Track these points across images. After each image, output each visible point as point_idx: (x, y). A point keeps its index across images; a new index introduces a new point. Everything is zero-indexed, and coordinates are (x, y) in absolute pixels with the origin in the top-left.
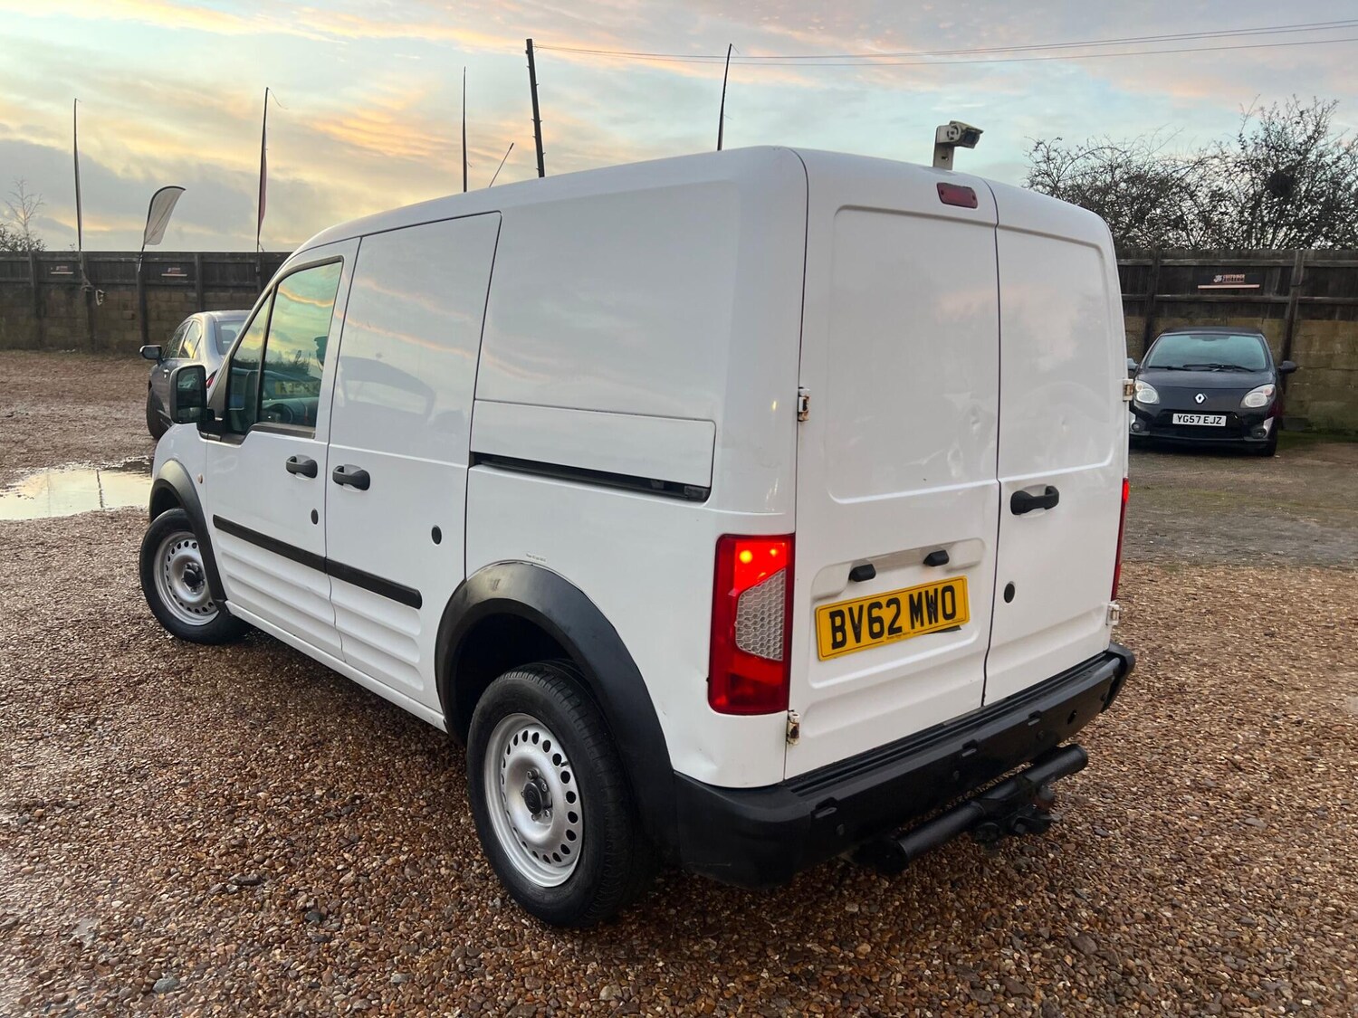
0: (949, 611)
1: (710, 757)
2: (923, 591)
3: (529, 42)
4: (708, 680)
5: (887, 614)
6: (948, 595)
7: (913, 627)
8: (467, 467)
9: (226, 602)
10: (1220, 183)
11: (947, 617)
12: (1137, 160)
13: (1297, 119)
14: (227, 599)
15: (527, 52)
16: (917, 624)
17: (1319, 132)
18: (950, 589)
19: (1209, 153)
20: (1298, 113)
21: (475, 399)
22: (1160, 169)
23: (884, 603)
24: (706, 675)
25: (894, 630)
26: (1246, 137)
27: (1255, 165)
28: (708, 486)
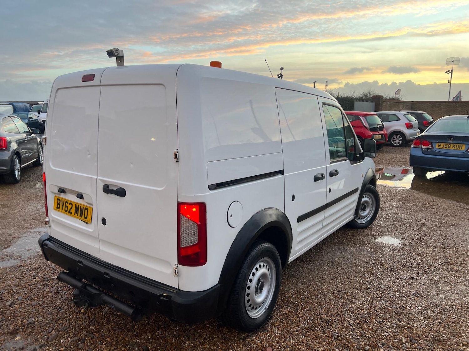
0: (86, 216)
2: (80, 205)
5: (70, 207)
6: (86, 210)
7: (75, 215)
11: (85, 218)
16: (76, 214)
18: (86, 209)
23: (69, 202)
25: (70, 213)
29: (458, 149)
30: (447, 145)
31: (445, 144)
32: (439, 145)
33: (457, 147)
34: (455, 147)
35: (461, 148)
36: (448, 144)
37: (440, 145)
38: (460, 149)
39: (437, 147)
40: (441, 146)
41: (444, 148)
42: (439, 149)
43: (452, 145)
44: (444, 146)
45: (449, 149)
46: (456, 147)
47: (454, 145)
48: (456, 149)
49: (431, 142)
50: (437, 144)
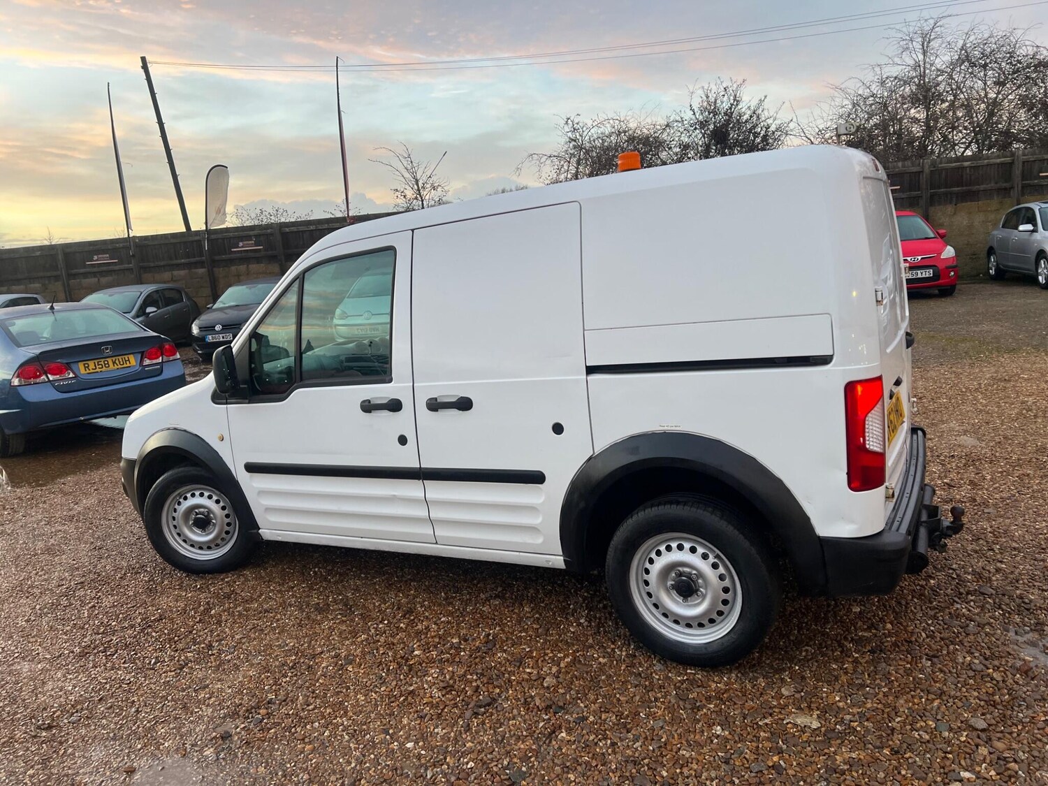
1: (852, 522)
3: (143, 59)
4: (847, 474)
5: (893, 418)
8: (585, 377)
9: (260, 531)
10: (685, 139)
12: (633, 125)
13: (723, 93)
14: (259, 529)
15: (143, 68)
17: (737, 101)
19: (672, 119)
20: (723, 89)
21: (584, 330)
22: (645, 131)
23: (891, 412)
24: (846, 471)
25: (895, 427)
26: (696, 107)
27: (703, 124)
28: (831, 354)
29: (125, 365)
30: (102, 363)
31: (96, 361)
32: (85, 367)
33: (122, 363)
34: (117, 362)
35: (128, 362)
36: (103, 360)
37: (86, 365)
38: (128, 365)
39: (83, 371)
40: (90, 368)
41: (98, 370)
42: (88, 373)
43: (110, 360)
44: (95, 366)
45: (108, 369)
46: (120, 362)
47: (114, 359)
48: (120, 366)
49: (67, 363)
50: (81, 365)
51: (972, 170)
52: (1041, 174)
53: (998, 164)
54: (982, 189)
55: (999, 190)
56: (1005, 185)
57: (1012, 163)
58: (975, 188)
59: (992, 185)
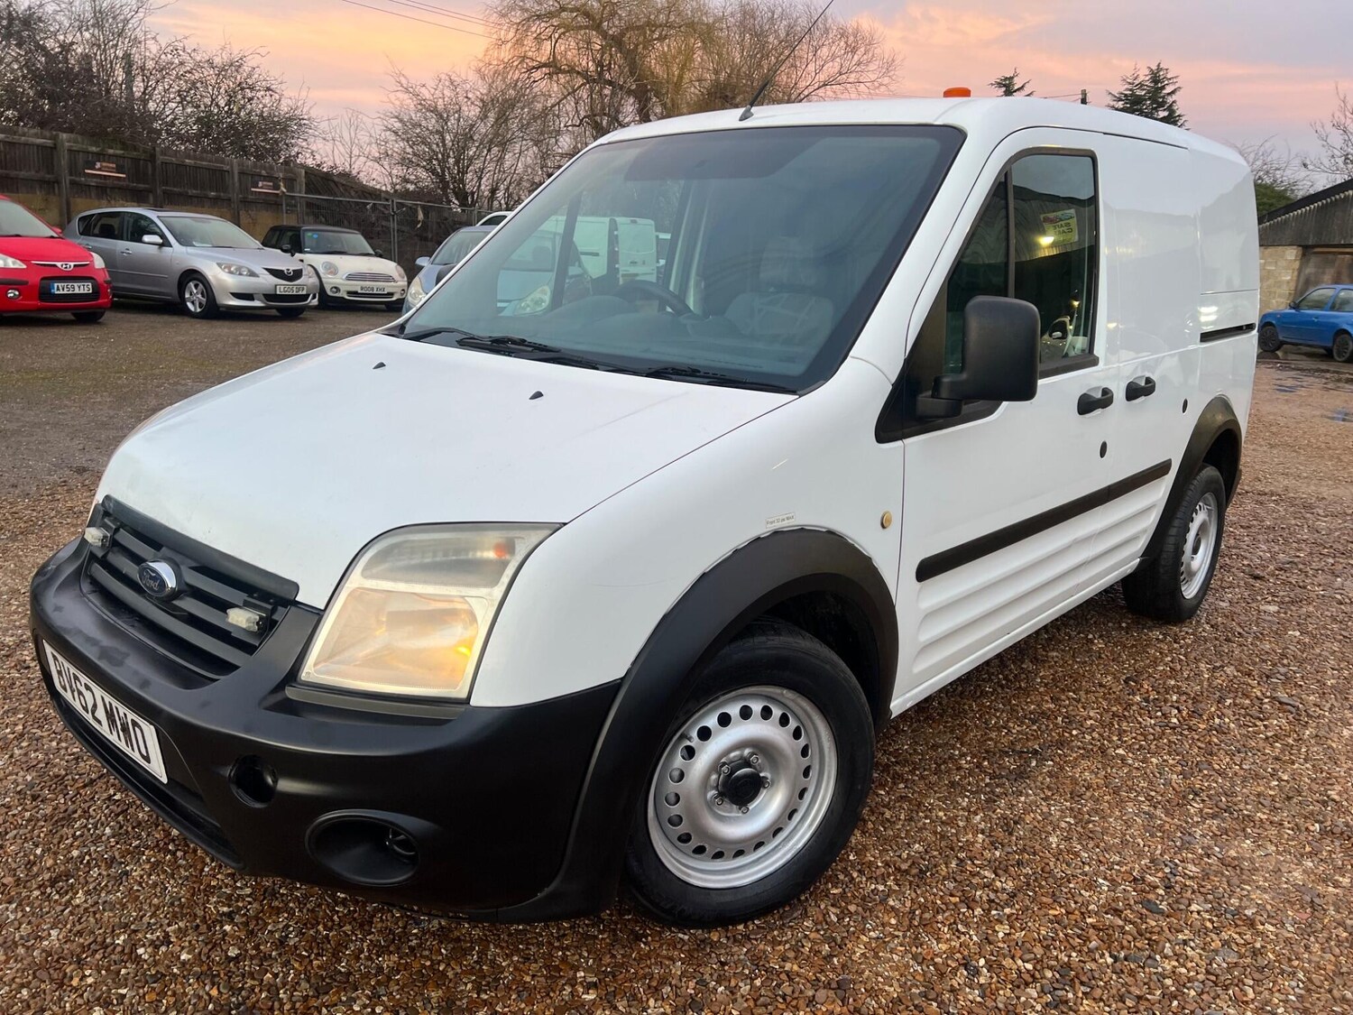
51: (7, 147)
52: (86, 171)
53: (38, 146)
54: (22, 177)
55: (43, 183)
56: (48, 176)
57: (54, 148)
58: (13, 173)
59: (32, 174)
